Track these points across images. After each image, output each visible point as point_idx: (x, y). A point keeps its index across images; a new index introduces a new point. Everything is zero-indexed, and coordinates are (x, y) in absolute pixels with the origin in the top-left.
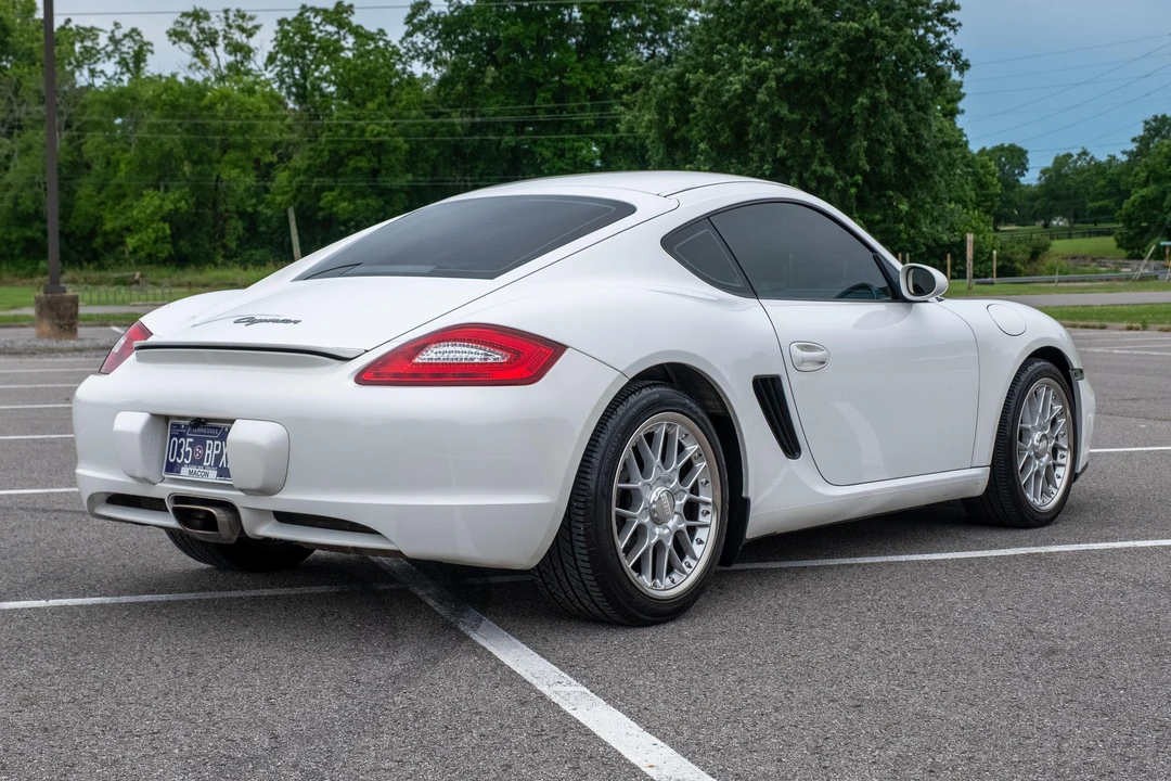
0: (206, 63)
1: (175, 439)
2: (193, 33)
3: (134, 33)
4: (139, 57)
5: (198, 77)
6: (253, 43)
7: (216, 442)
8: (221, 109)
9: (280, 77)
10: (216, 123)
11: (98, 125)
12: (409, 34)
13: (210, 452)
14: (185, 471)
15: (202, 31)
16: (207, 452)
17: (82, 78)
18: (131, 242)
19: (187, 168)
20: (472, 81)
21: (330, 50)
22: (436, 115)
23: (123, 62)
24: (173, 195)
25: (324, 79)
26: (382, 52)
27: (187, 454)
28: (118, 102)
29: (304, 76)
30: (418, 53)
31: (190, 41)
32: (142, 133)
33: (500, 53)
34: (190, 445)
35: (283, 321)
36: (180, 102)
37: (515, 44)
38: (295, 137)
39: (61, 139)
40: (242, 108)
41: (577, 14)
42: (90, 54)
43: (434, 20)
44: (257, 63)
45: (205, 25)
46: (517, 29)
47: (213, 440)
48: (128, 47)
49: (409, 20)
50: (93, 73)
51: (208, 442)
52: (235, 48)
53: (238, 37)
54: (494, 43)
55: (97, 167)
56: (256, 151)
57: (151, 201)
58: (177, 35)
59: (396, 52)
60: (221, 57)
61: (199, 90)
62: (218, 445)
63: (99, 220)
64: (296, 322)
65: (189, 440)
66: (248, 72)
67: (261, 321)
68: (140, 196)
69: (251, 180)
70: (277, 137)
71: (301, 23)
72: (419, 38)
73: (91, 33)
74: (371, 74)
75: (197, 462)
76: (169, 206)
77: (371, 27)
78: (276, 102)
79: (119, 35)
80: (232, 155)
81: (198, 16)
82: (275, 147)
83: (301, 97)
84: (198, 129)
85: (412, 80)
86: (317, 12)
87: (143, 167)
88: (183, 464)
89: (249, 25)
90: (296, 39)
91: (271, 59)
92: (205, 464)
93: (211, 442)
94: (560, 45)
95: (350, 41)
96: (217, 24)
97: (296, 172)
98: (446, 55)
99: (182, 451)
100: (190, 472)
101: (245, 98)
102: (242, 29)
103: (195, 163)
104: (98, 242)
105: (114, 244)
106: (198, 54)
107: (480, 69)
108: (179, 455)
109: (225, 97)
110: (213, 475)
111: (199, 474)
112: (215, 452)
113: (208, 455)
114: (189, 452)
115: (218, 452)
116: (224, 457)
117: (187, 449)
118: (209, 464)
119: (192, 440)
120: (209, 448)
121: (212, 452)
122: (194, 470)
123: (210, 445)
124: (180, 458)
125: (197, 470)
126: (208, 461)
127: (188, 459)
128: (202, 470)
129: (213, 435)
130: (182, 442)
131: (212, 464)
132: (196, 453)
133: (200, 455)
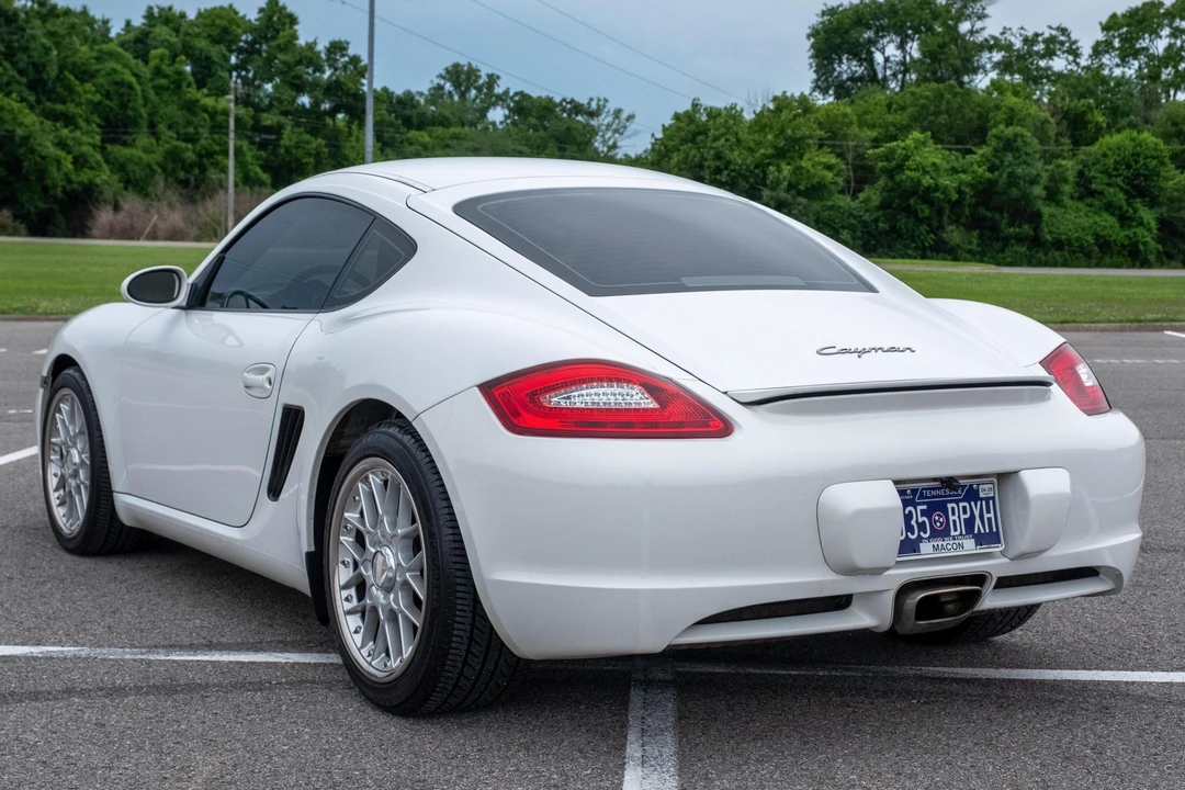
7: (961, 504)
13: (956, 518)
14: (926, 548)
16: (951, 518)
27: (922, 527)
34: (923, 513)
51: (950, 506)
62: (964, 508)
65: (919, 508)
75: (943, 533)
88: (920, 539)
92: (953, 533)
93: (954, 505)
99: (913, 522)
100: (935, 548)
110: (969, 545)
111: (949, 547)
112: (963, 517)
113: (954, 521)
114: (924, 522)
115: (968, 516)
116: (978, 521)
117: (920, 520)
118: (958, 533)
119: (925, 507)
120: (953, 514)
121: (959, 517)
122: (940, 543)
123: (953, 509)
124: (913, 534)
125: (944, 543)
126: (955, 530)
127: (925, 532)
128: (951, 542)
129: (954, 496)
130: (910, 512)
131: (964, 532)
132: (935, 522)
133: (942, 524)
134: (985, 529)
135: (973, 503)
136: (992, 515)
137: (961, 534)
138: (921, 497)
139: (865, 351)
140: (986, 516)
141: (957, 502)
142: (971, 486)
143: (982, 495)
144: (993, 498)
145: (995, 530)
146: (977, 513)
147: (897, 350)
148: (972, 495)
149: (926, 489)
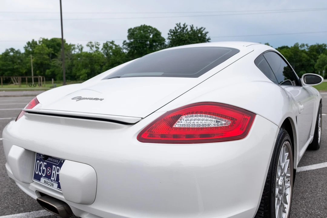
0: (92, 50)
1: (38, 161)
2: (90, 45)
3: (81, 45)
4: (82, 49)
5: (91, 52)
6: (99, 47)
8: (95, 57)
9: (104, 52)
10: (94, 59)
11: (75, 59)
12: (123, 45)
13: (55, 172)
14: (42, 180)
15: (91, 45)
16: (53, 172)
17: (73, 52)
18: (81, 77)
19: (89, 66)
20: (133, 53)
21: (111, 48)
22: (127, 58)
23: (79, 50)
24: (87, 70)
25: (110, 52)
26: (119, 48)
27: (43, 171)
28: (78, 55)
29: (107, 52)
30: (124, 48)
31: (89, 46)
32: (82, 60)
33: (137, 48)
34: (45, 166)
35: (94, 99)
36: (88, 56)
37: (139, 47)
38: (106, 61)
39: (70, 61)
40: (98, 56)
41: (148, 42)
42: (74, 48)
43: (127, 43)
44: (100, 50)
45: (92, 44)
46: (140, 45)
47: (56, 166)
48: (80, 47)
49: (123, 43)
50: (75, 51)
52: (97, 47)
53: (97, 46)
54: (136, 47)
55: (76, 66)
56: (100, 63)
57: (84, 71)
58: (88, 45)
59: (121, 48)
60: (94, 49)
61: (90, 54)
62: (58, 170)
63: (76, 74)
64: (101, 100)
65: (44, 163)
66: (99, 51)
67: (84, 99)
68: (82, 70)
69: (99, 67)
70: (103, 61)
71: (107, 44)
72: (125, 46)
73: (74, 45)
74: (117, 51)
75: (48, 177)
76: (87, 71)
77: (117, 44)
78: (103, 56)
79: (79, 45)
80: (96, 64)
81: (91, 43)
82: (103, 62)
83: (107, 55)
84: (91, 60)
85: (124, 53)
86: (109, 42)
87: (83, 65)
88: (42, 176)
89: (99, 44)
90: (106, 46)
91: (102, 49)
92: (52, 178)
93: (55, 167)
94: (146, 47)
95: (114, 47)
96: (94, 44)
97: (106, 66)
98: (129, 49)
99: (41, 168)
100: (45, 182)
101: (99, 55)
102: (98, 45)
103: (91, 65)
104: (76, 77)
105: (78, 77)
106: (91, 48)
107: (134, 51)
108: (40, 170)
109: (95, 55)
110: (55, 186)
115: (58, 173)
117: (44, 168)
118: (53, 179)
119: (46, 164)
120: (54, 170)
125: (48, 181)
126: (53, 178)
127: (44, 174)
128: (50, 182)
129: (56, 163)
131: (55, 180)
132: (48, 171)
133: (49, 173)
137: (54, 180)
142: (61, 161)
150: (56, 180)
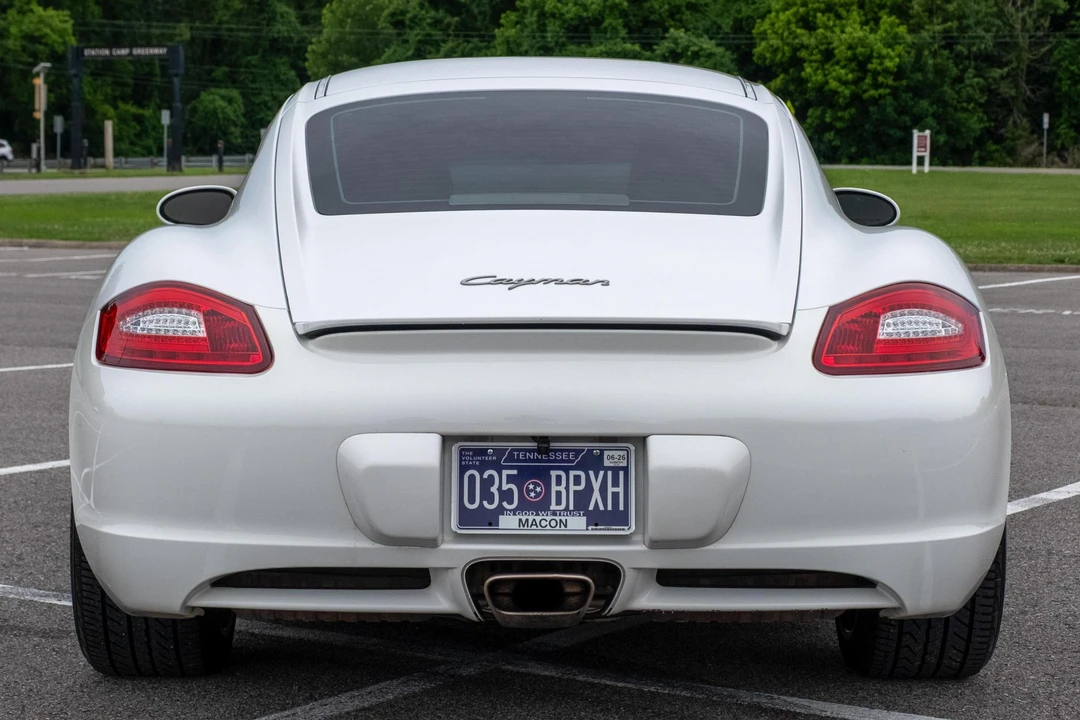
1: (471, 472)
7: (572, 473)
13: (562, 488)
14: (508, 523)
16: (554, 488)
27: (506, 496)
34: (510, 479)
51: (554, 473)
62: (577, 477)
65: (505, 473)
75: (538, 506)
88: (501, 510)
92: (553, 507)
93: (561, 473)
99: (493, 490)
100: (522, 523)
108: (487, 497)
110: (577, 524)
111: (544, 523)
112: (573, 488)
113: (559, 494)
114: (511, 490)
115: (581, 487)
116: (596, 495)
117: (505, 487)
118: (563, 506)
119: (515, 472)
120: (559, 483)
121: (567, 488)
122: (531, 518)
123: (559, 478)
124: (491, 502)
125: (538, 519)
126: (559, 502)
127: (511, 502)
128: (549, 518)
129: (562, 461)
130: (491, 476)
131: (571, 507)
132: (529, 491)
133: (538, 495)
134: (605, 505)
135: (591, 473)
136: (620, 490)
137: (567, 509)
138: (511, 458)
139: (520, 283)
140: (611, 490)
141: (567, 470)
142: (590, 451)
143: (607, 463)
144: (626, 470)
145: (621, 508)
146: (596, 486)
147: (586, 283)
148: (592, 462)
149: (519, 450)
150: (574, 507)
